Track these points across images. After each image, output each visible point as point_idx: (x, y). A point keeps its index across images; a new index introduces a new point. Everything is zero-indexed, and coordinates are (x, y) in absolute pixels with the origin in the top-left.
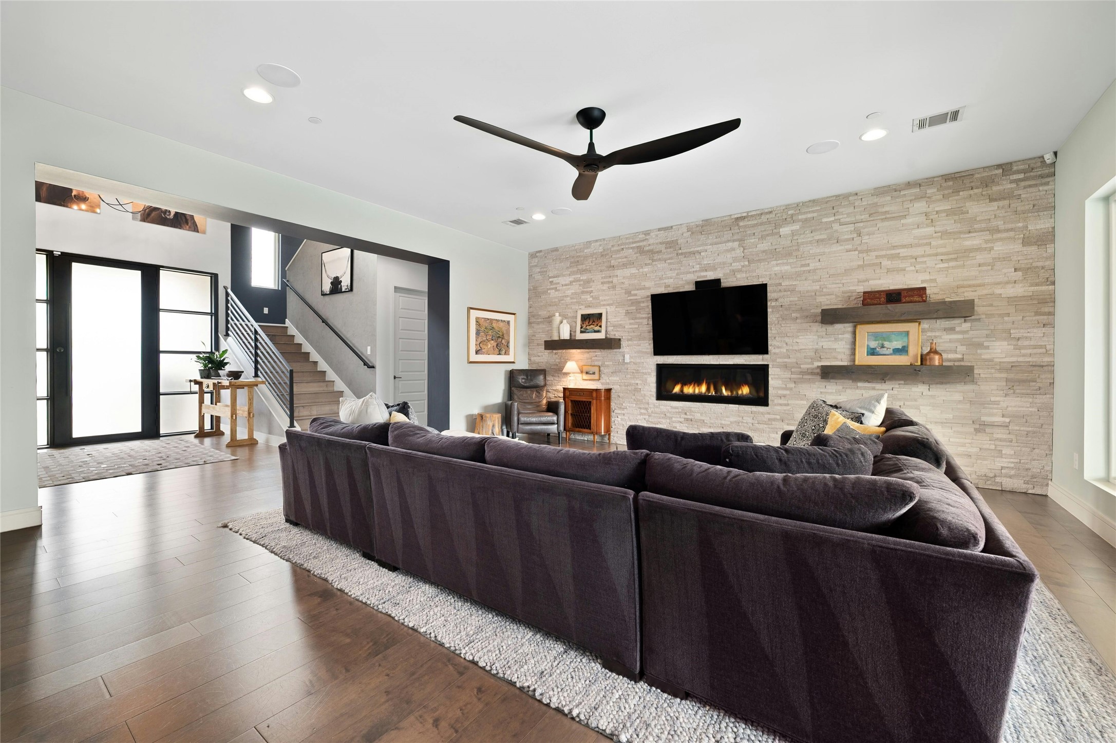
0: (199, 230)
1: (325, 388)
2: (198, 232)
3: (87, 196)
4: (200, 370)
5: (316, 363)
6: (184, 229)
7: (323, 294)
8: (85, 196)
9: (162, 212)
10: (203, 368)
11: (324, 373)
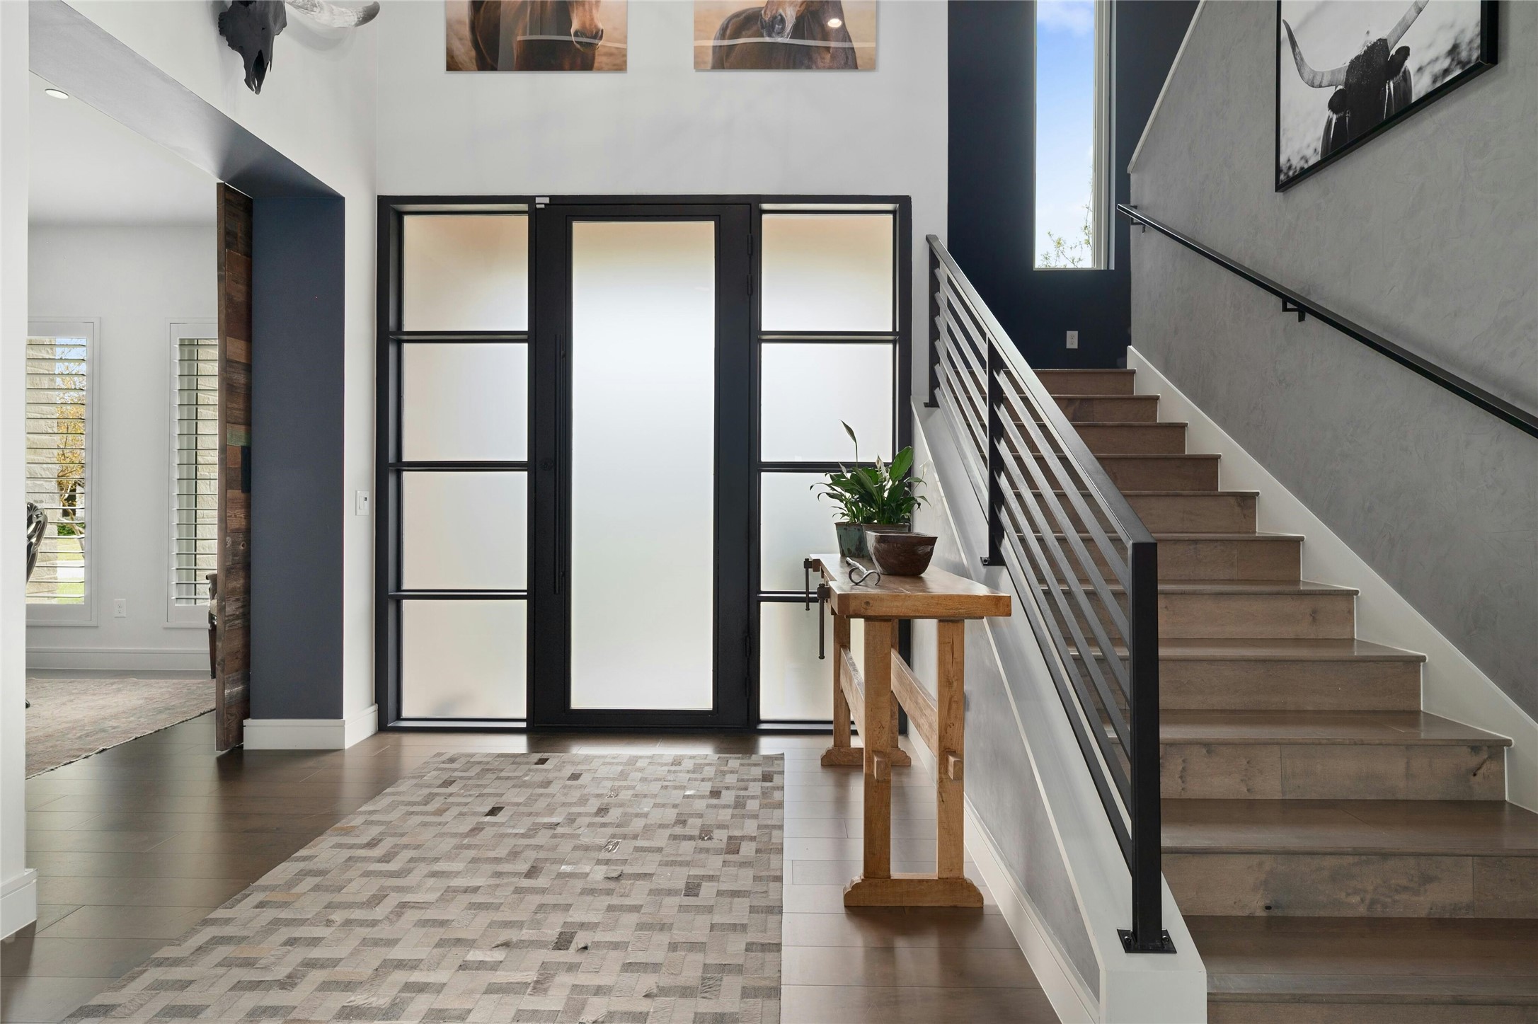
0: (859, 62)
1: (1304, 629)
2: (855, 67)
3: (601, 26)
4: (838, 525)
5: (1247, 501)
6: (818, 68)
7: (1287, 181)
8: (596, 26)
9: (763, 28)
10: (846, 519)
11: (1291, 547)
